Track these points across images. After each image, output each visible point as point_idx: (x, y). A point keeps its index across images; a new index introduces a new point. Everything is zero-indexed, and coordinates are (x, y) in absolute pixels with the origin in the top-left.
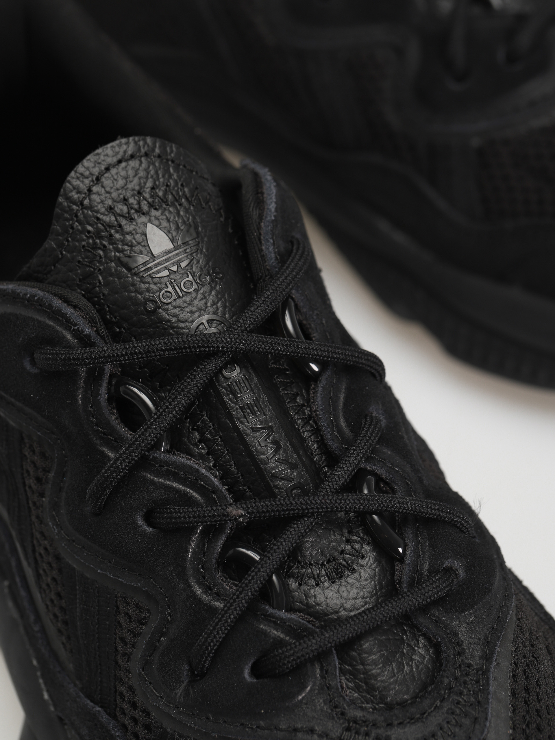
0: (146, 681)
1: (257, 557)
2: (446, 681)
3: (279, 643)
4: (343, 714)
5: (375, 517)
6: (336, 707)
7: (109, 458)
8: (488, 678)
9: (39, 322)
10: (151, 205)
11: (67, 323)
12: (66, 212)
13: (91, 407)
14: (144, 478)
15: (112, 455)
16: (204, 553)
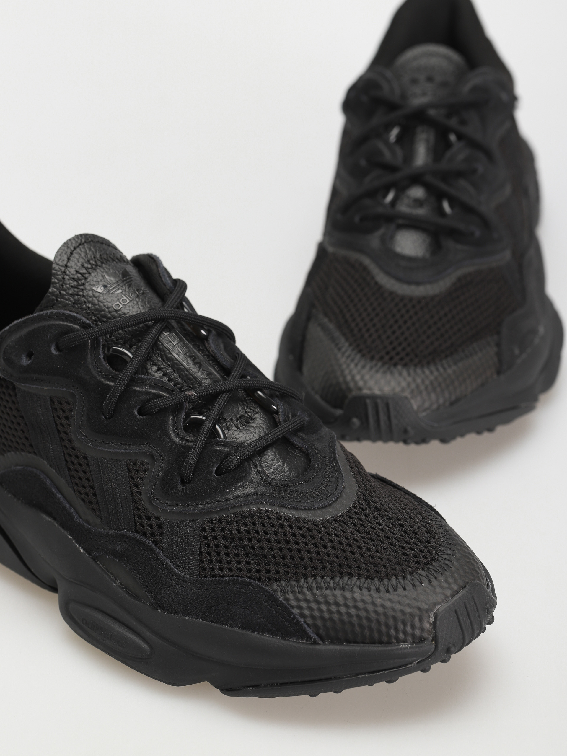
0: (155, 499)
1: (204, 418)
2: (316, 464)
3: (228, 454)
4: (270, 484)
5: (259, 392)
6: (266, 481)
7: (111, 386)
8: (337, 460)
9: (58, 325)
10: (102, 263)
11: (75, 320)
12: (59, 271)
13: (96, 363)
14: (135, 390)
15: (112, 384)
16: (175, 422)
